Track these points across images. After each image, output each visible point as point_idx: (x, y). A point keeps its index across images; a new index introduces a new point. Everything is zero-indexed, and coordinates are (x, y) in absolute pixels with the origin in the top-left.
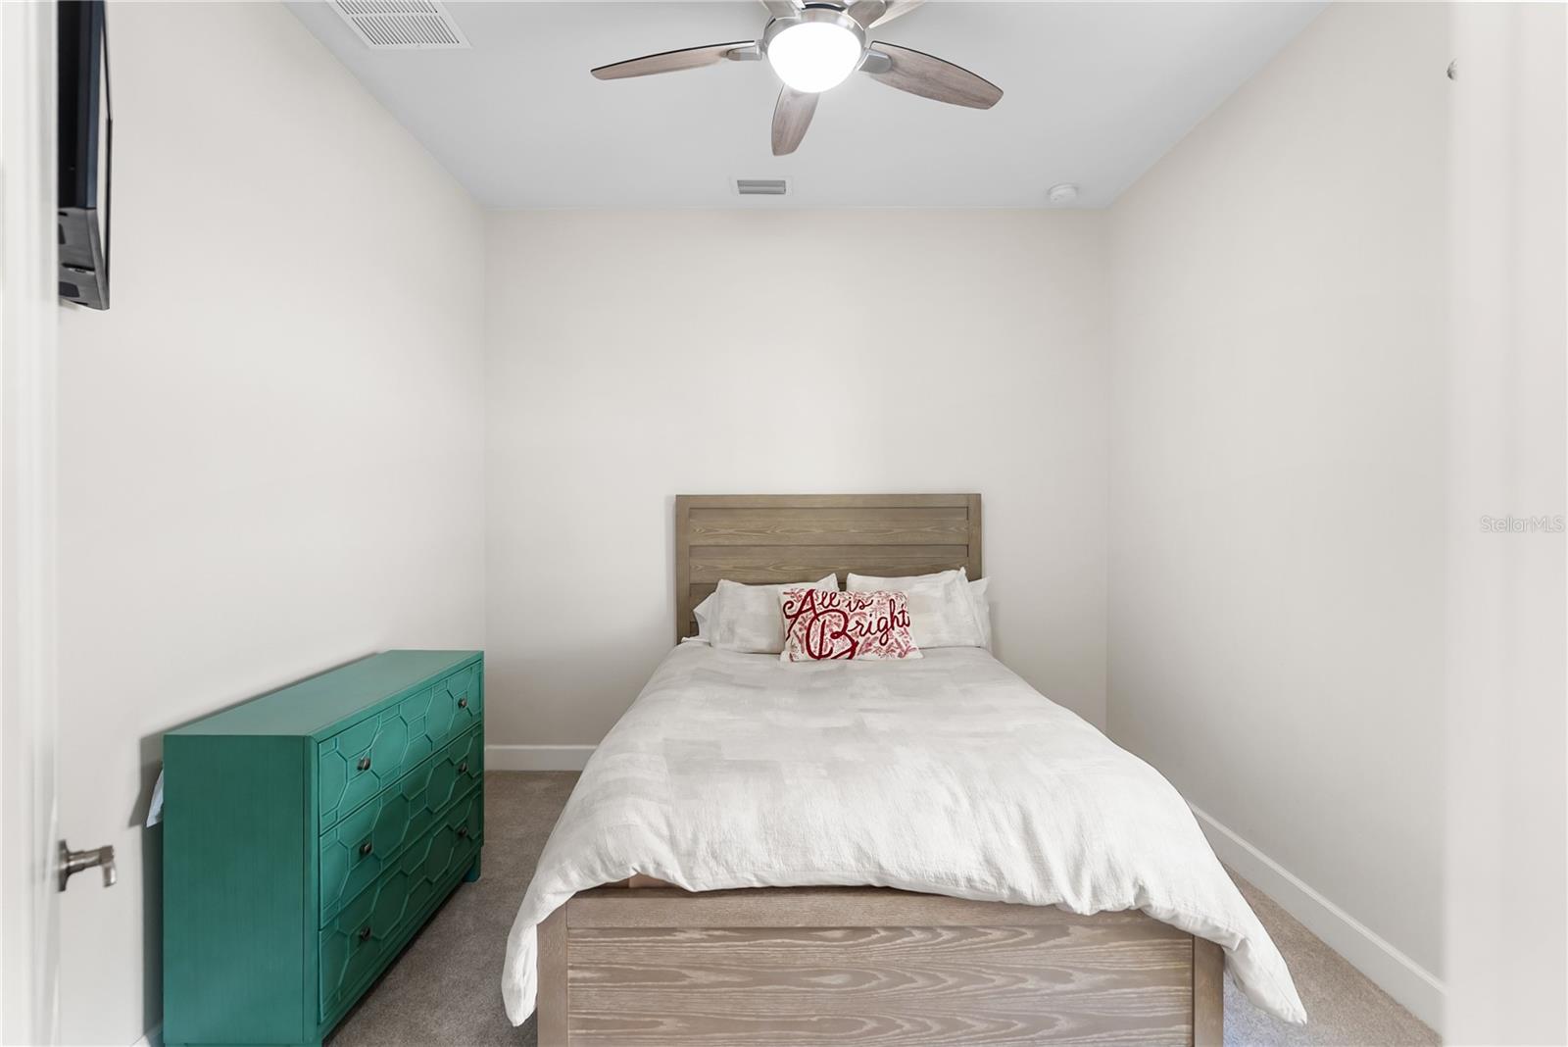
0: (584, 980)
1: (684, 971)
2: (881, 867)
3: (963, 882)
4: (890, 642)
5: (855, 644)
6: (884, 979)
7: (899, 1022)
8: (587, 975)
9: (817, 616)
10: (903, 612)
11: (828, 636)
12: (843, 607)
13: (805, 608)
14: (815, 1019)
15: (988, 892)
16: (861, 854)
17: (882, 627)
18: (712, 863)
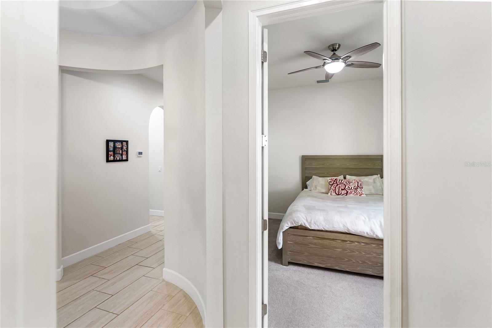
0: (290, 243)
1: (309, 244)
2: (348, 229)
3: (366, 233)
4: (357, 192)
5: (347, 192)
6: (349, 251)
7: (352, 260)
8: (291, 243)
9: (337, 185)
10: (361, 185)
11: (340, 190)
12: (345, 183)
13: (334, 183)
14: (335, 257)
15: (371, 235)
16: (344, 226)
17: (355, 188)
18: (314, 224)
